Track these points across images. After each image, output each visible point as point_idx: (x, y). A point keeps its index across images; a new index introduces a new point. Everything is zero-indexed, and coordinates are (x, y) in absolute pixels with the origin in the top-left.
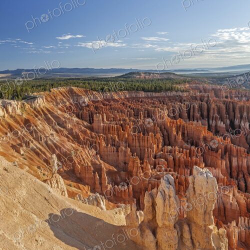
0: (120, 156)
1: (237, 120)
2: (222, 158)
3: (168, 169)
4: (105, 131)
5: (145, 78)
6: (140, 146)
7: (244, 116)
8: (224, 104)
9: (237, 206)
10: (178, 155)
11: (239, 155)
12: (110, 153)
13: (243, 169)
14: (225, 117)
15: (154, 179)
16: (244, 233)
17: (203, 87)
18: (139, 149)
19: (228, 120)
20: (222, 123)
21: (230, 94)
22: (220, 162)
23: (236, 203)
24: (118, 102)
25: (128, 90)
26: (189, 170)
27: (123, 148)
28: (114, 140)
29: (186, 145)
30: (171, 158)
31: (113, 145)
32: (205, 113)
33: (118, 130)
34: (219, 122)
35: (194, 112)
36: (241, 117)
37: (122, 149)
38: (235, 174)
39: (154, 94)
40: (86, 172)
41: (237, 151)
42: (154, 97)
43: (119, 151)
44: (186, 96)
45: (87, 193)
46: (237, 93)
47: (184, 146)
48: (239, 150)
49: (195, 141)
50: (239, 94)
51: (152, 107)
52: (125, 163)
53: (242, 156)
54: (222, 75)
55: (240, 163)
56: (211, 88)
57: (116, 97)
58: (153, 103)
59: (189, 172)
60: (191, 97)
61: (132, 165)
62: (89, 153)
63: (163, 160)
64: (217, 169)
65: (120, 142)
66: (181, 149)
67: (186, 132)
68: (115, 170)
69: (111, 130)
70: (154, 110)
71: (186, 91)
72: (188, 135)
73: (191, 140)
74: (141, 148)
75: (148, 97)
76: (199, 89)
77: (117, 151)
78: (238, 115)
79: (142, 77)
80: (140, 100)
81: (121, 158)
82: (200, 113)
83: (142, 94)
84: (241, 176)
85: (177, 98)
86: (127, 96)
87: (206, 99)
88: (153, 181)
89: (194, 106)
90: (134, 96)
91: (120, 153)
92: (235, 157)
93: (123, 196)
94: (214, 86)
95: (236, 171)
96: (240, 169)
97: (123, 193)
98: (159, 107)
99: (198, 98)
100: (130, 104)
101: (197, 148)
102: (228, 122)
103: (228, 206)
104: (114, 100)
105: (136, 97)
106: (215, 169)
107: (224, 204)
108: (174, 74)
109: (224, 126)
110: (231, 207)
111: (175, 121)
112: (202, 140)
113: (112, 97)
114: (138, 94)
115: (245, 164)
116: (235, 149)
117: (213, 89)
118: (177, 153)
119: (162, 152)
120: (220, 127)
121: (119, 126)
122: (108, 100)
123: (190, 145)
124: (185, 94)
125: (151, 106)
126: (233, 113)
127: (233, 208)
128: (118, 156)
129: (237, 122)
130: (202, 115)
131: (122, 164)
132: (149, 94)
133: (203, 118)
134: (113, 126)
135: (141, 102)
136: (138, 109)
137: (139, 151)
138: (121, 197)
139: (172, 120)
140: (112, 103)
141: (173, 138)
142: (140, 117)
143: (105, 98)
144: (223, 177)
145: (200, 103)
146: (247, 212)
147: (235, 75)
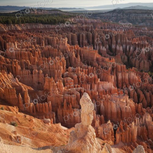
0: (34, 78)
1: (114, 45)
2: (111, 73)
3: (76, 85)
4: (17, 57)
5: (38, 13)
6: (49, 68)
7: (118, 42)
8: (104, 33)
9: (130, 109)
10: (81, 74)
11: (123, 71)
12: (26, 75)
13: (126, 81)
14: (105, 43)
15: (67, 95)
16: (140, 129)
17: (85, 21)
18: (49, 71)
19: (107, 45)
20: (104, 47)
21: (104, 26)
22: (110, 77)
23: (130, 107)
24: (22, 32)
25: (29, 23)
26: (90, 85)
27: (37, 71)
28: (26, 64)
29: (84, 65)
30: (75, 76)
31: (27, 69)
32: (91, 40)
33: (29, 56)
34: (102, 47)
35: (83, 39)
36: (117, 43)
37: (35, 71)
38: (120, 85)
39: (50, 26)
40: (10, 94)
41: (121, 68)
42: (51, 29)
43: (34, 73)
44: (75, 28)
45: (17, 113)
46: (109, 26)
47: (83, 66)
48: (122, 67)
49: (89, 62)
50: (110, 26)
51: (51, 36)
52: (39, 83)
53: (124, 72)
54: (95, 12)
55: (124, 77)
56: (90, 22)
57: (19, 28)
58: (51, 34)
59: (90, 87)
60: (79, 28)
61: (48, 85)
62: (8, 77)
63: (70, 78)
64: (110, 82)
65: (33, 66)
66: (82, 69)
67: (82, 55)
68: (32, 89)
69: (23, 55)
70: (53, 39)
71: (75, 24)
72: (84, 58)
73: (87, 61)
74: (50, 69)
75: (45, 29)
76: (82, 22)
77: (32, 73)
78: (114, 41)
79: (35, 13)
80: (40, 31)
81: (35, 79)
82: (87, 40)
83: (41, 26)
84: (125, 86)
85: (68, 29)
86: (29, 28)
87: (90, 29)
88: (67, 96)
89: (82, 35)
90: (35, 28)
91: (34, 75)
92: (120, 72)
93: (44, 111)
94: (92, 20)
95: (121, 83)
96: (124, 81)
97: (44, 109)
98: (56, 36)
99: (84, 29)
100: (32, 34)
101: (92, 67)
102: (107, 46)
103: (124, 110)
104: (18, 31)
105: (36, 29)
106: (109, 82)
107: (120, 109)
108: (60, 11)
109: (105, 50)
110: (126, 110)
111: (73, 46)
112: (95, 61)
113: (16, 28)
114: (37, 26)
115: (127, 77)
116: (120, 66)
117: (92, 22)
118: (79, 72)
119: (67, 72)
120: (102, 50)
121: (29, 52)
122: (13, 31)
123: (87, 65)
124: (75, 26)
125: (49, 36)
126: (111, 40)
127: (127, 111)
128: (33, 77)
129: (113, 46)
130: (88, 42)
131: (37, 84)
132: (46, 26)
133: (90, 45)
134: (24, 53)
135: (41, 32)
136: (40, 38)
137: (49, 72)
138: (43, 112)
139: (71, 46)
140: (17, 33)
141: (73, 60)
142: (42, 45)
143: (10, 29)
144: (114, 88)
145: (87, 32)
146: (136, 112)
147: (104, 12)
